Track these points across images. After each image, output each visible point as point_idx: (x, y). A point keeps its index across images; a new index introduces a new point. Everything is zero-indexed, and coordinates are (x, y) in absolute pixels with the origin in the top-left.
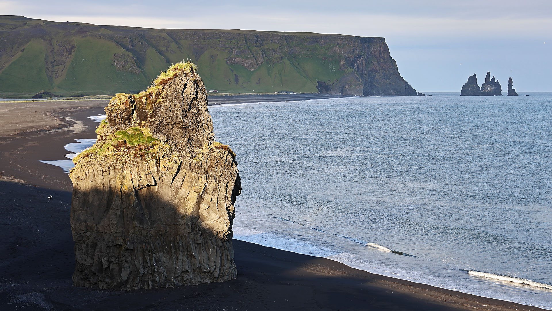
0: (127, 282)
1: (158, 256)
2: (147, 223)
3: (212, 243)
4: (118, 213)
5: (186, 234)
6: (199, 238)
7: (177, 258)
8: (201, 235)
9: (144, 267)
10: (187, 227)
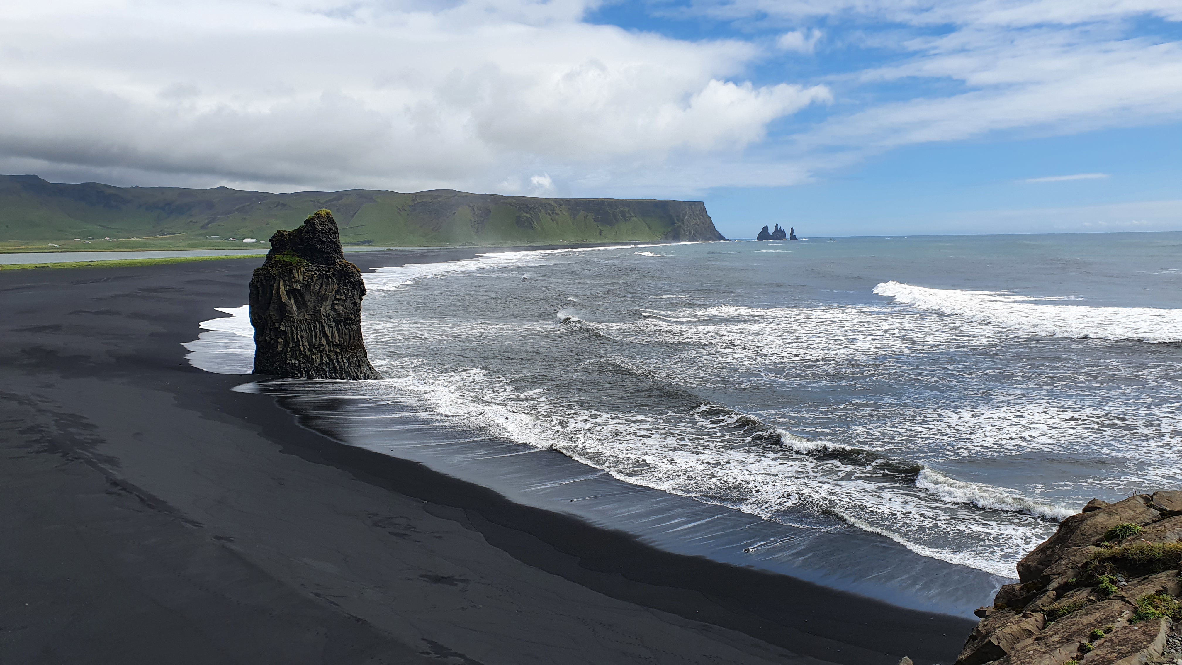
0: (282, 351)
4: (276, 307)
7: (316, 336)
9: (293, 341)
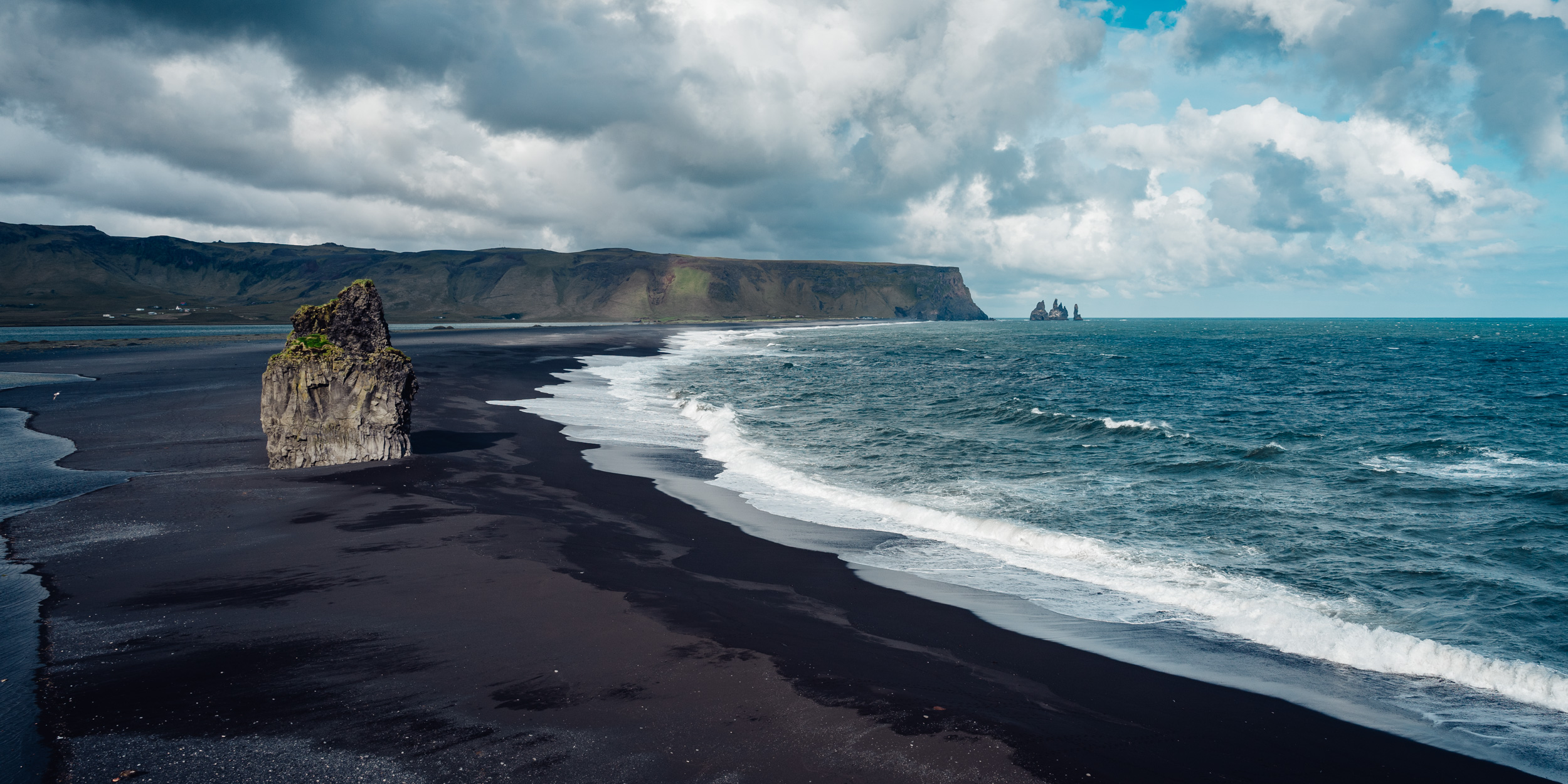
1: (329, 445)
2: (320, 417)
3: (381, 435)
4: (295, 409)
5: (356, 427)
6: (368, 430)
7: (346, 448)
8: (371, 428)
9: (316, 455)
10: (356, 421)
